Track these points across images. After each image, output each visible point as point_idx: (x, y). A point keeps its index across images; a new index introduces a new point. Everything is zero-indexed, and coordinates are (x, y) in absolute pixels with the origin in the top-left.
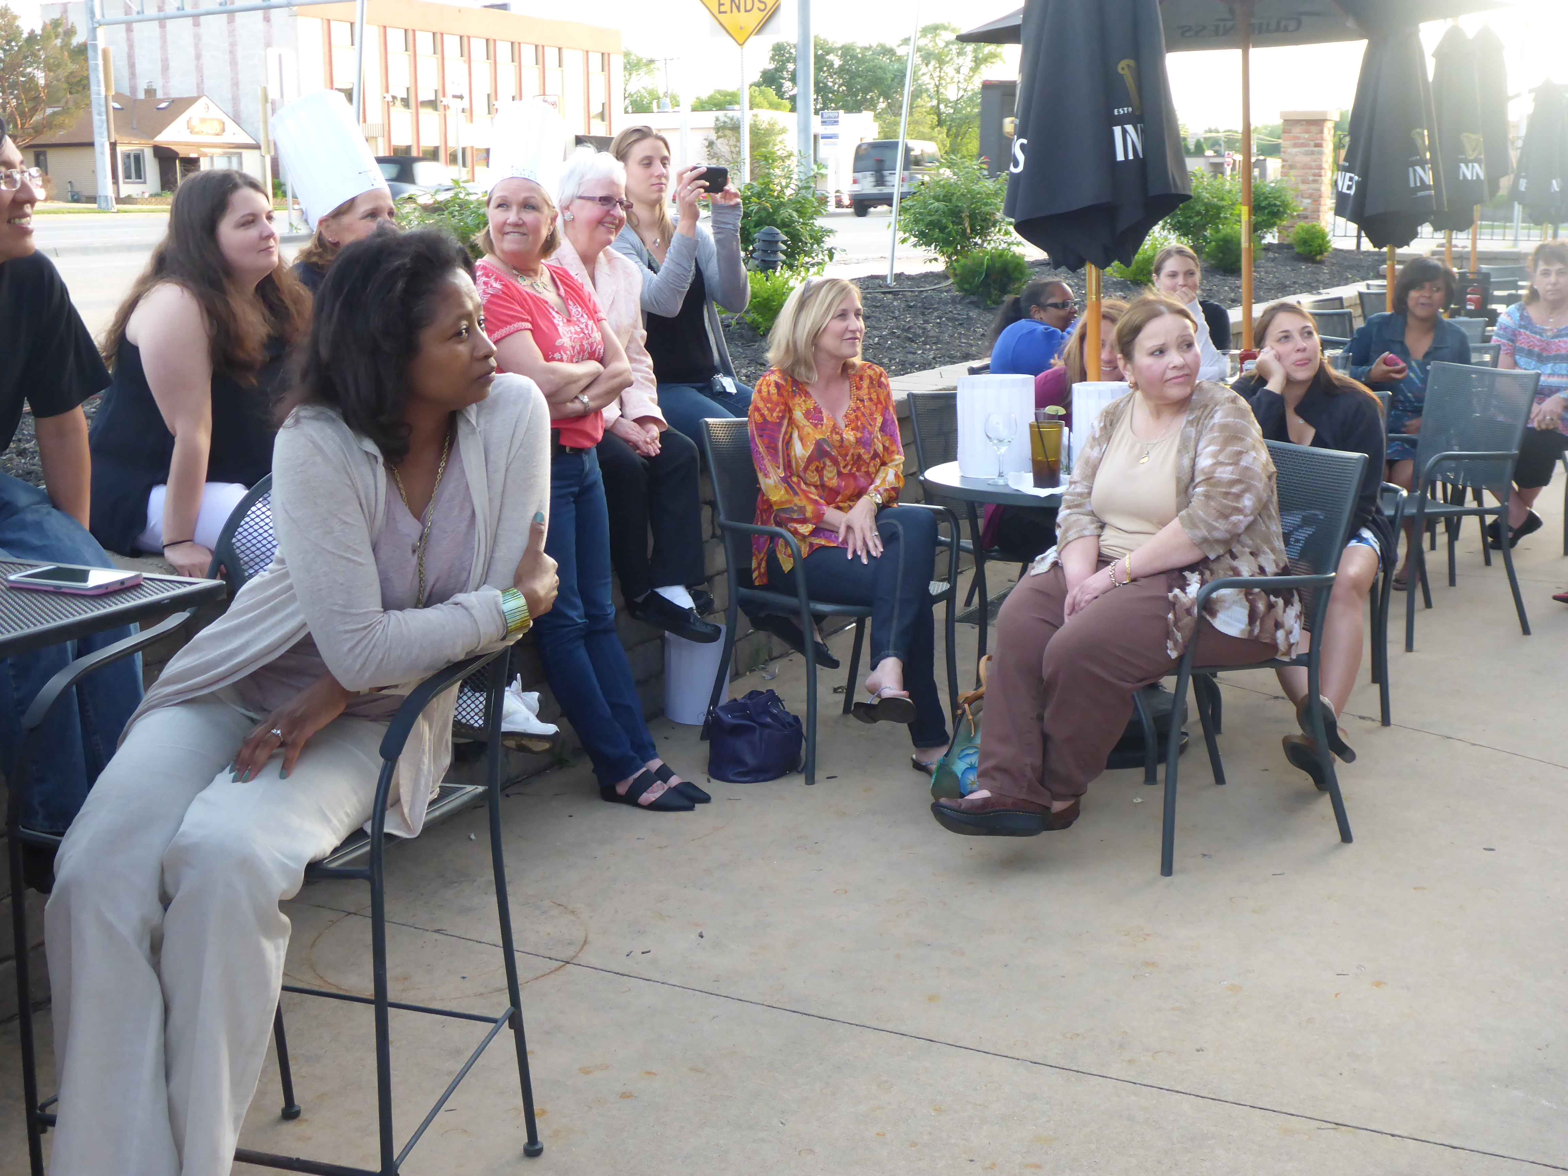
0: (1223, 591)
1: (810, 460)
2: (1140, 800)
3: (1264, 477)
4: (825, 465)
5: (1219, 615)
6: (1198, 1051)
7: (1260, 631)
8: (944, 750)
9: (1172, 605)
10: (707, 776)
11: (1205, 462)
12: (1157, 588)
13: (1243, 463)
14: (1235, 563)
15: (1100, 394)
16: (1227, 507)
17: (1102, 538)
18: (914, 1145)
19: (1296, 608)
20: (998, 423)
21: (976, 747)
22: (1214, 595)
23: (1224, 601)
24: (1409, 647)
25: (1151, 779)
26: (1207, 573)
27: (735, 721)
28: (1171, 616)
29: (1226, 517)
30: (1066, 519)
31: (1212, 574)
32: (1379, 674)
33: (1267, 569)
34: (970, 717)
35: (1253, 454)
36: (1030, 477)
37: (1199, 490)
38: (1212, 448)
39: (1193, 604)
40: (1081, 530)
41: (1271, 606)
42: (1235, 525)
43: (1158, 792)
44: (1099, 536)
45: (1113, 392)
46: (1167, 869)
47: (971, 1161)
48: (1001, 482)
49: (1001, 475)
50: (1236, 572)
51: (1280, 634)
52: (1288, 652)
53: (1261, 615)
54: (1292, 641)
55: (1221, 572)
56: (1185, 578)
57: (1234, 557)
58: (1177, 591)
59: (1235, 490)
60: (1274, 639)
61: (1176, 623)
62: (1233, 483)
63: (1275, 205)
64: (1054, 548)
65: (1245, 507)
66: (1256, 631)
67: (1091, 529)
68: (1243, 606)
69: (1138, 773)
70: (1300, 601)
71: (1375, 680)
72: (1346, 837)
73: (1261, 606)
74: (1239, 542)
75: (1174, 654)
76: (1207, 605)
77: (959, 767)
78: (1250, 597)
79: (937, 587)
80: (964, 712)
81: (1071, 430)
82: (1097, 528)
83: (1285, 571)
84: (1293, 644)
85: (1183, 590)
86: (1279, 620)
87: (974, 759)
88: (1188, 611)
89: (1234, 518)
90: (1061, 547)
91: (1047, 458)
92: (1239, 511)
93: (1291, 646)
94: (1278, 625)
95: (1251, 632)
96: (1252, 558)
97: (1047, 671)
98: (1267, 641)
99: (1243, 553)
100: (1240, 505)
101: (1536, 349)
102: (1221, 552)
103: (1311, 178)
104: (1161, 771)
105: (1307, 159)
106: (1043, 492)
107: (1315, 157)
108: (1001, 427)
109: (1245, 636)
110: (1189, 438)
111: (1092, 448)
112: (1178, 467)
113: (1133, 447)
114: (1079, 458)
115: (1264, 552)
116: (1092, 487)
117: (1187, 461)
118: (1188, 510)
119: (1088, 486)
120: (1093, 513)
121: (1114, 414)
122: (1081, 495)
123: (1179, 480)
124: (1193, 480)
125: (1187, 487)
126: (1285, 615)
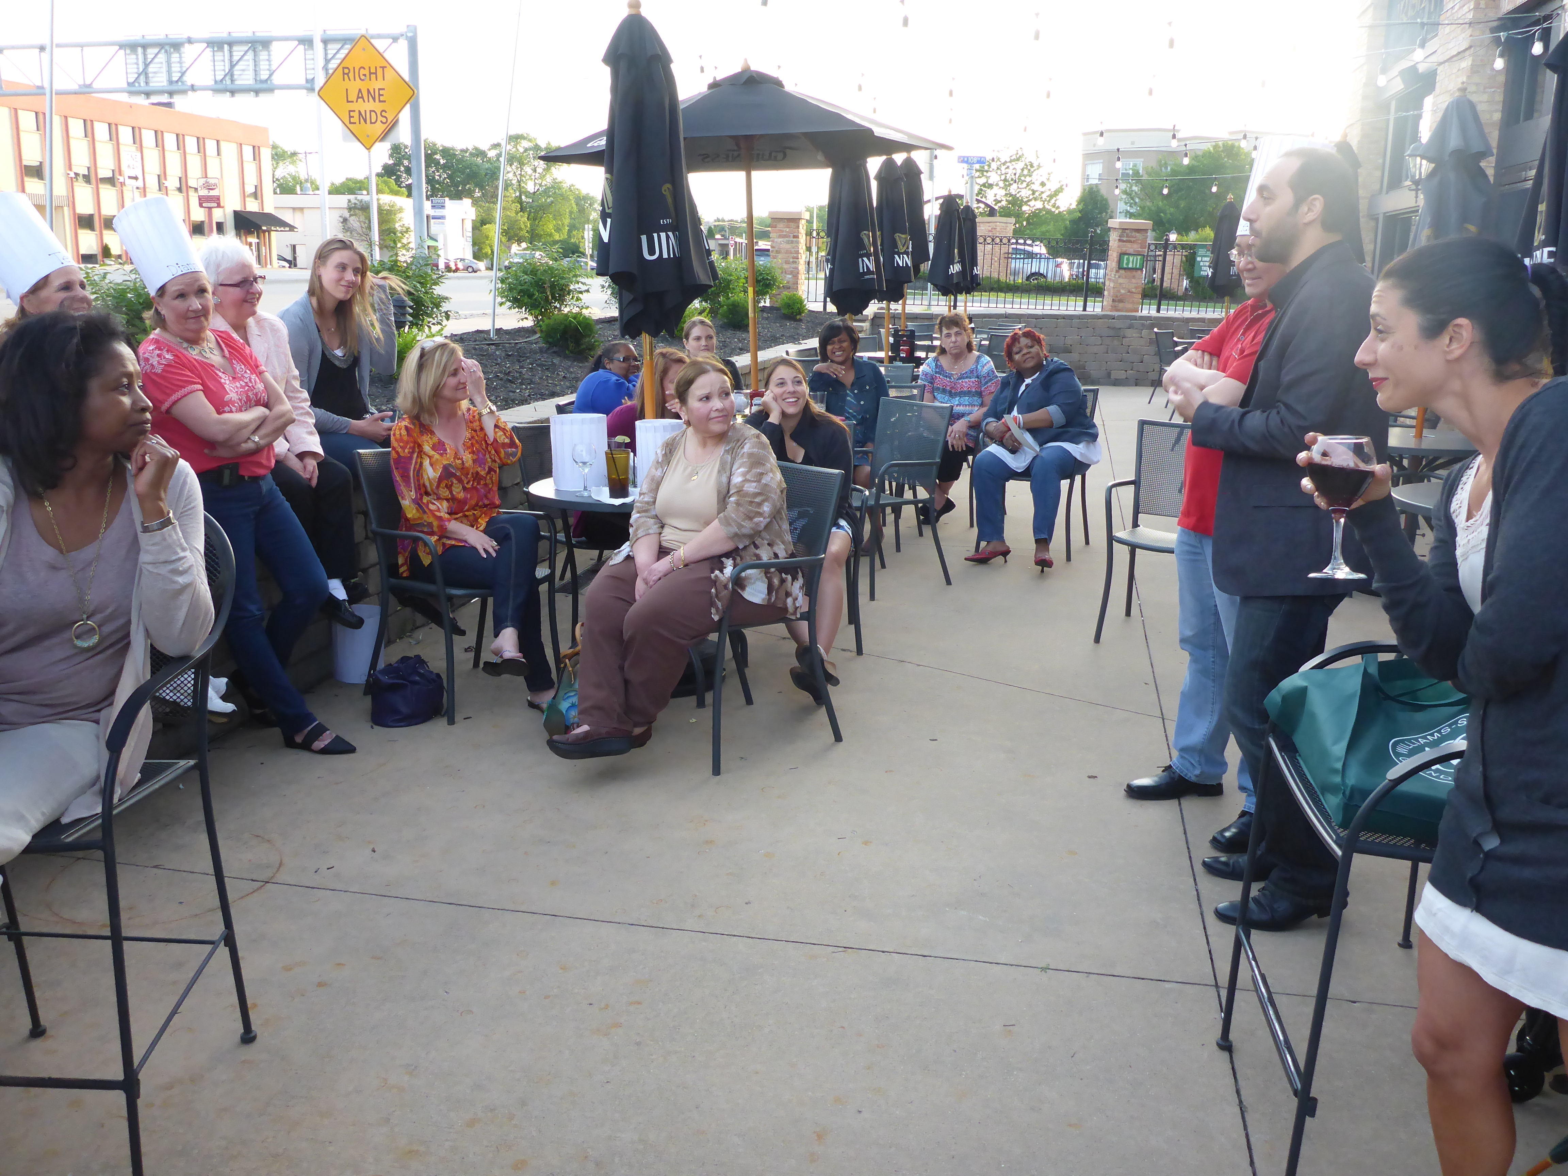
0: (749, 572)
1: (440, 480)
2: (694, 720)
3: (778, 490)
4: (452, 483)
5: (747, 589)
6: (746, 903)
7: (776, 599)
8: (551, 694)
9: (714, 583)
10: (371, 724)
11: (737, 480)
12: (702, 571)
13: (763, 481)
14: (757, 552)
15: (655, 429)
16: (751, 511)
17: (662, 535)
18: (547, 997)
19: (800, 582)
20: (582, 451)
21: (576, 691)
22: (743, 574)
23: (750, 579)
24: (872, 597)
25: (701, 704)
26: (738, 559)
27: (391, 681)
28: (713, 591)
29: (751, 519)
30: (636, 520)
31: (741, 559)
32: (854, 618)
33: (779, 555)
34: (570, 669)
35: (770, 473)
36: (606, 490)
37: (732, 499)
38: (742, 469)
39: (728, 582)
40: (648, 529)
42: (757, 524)
43: (707, 713)
44: (660, 533)
45: (665, 428)
46: (717, 770)
47: (591, 1004)
48: (586, 494)
49: (585, 489)
50: (758, 557)
51: (789, 601)
52: (795, 613)
53: (776, 587)
54: (797, 605)
55: (747, 557)
56: (722, 563)
57: (756, 547)
58: (717, 572)
59: (757, 500)
60: (785, 603)
61: (717, 596)
62: (756, 495)
63: (767, 279)
64: (628, 543)
65: (764, 512)
66: (773, 599)
67: (655, 529)
68: (763, 582)
69: (692, 700)
70: (803, 576)
71: (850, 623)
72: (838, 738)
73: (776, 581)
74: (760, 535)
75: (716, 618)
76: (739, 582)
77: (564, 706)
78: (768, 575)
79: (542, 572)
80: (566, 665)
81: (635, 455)
82: (658, 527)
83: (792, 555)
85: (722, 571)
86: (789, 590)
87: (575, 700)
88: (725, 587)
89: (756, 520)
90: (633, 542)
91: (619, 476)
92: (760, 515)
93: (796, 608)
94: (788, 594)
95: (770, 599)
96: (769, 547)
97: (626, 635)
98: (780, 605)
99: (763, 545)
100: (761, 511)
101: (948, 388)
102: (747, 543)
103: (791, 260)
104: (709, 697)
105: (788, 246)
106: (618, 502)
107: (794, 245)
108: (584, 453)
109: (765, 603)
110: (726, 462)
111: (656, 469)
112: (719, 483)
113: (685, 469)
114: (646, 477)
115: (777, 544)
116: (655, 498)
117: (724, 479)
118: (725, 513)
119: (653, 497)
120: (656, 517)
121: (672, 445)
122: (648, 503)
123: (719, 492)
124: (728, 492)
125: (725, 498)
126: (793, 587)
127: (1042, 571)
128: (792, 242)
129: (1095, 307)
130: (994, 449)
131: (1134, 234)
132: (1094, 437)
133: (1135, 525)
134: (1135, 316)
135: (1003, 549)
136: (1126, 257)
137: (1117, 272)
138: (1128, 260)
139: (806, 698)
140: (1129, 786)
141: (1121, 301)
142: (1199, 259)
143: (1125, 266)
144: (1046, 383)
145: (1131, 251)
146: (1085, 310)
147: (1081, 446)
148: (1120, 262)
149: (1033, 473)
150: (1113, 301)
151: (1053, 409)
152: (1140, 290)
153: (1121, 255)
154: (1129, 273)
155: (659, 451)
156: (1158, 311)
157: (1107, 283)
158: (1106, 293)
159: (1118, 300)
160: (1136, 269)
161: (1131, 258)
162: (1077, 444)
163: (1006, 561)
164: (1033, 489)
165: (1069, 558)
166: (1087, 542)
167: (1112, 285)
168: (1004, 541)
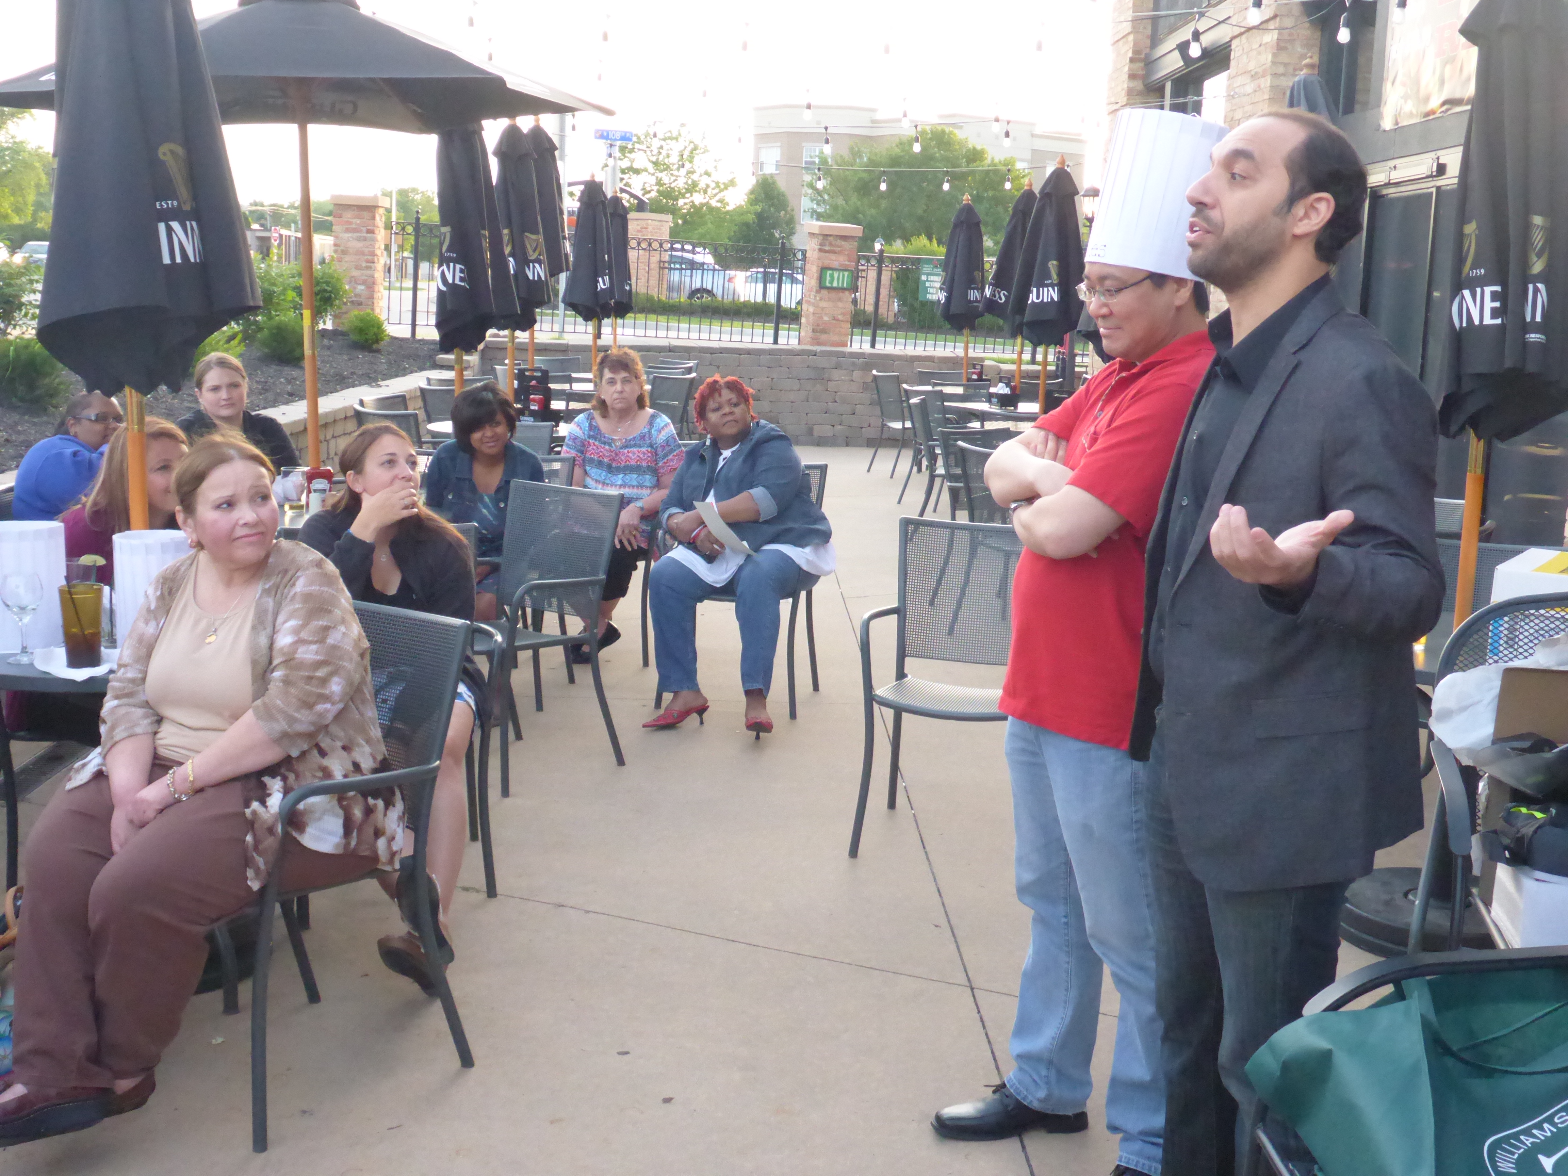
0: (311, 800)
2: (220, 1040)
3: (356, 656)
5: (309, 830)
7: (357, 844)
9: (251, 824)
11: (284, 640)
12: (230, 801)
13: (330, 641)
14: (326, 762)
15: (148, 549)
16: (310, 693)
17: (159, 736)
19: (399, 806)
20: (18, 587)
22: (301, 806)
23: (313, 812)
24: (505, 792)
25: (231, 1006)
26: (291, 777)
28: (249, 838)
29: (310, 706)
30: (113, 712)
31: (297, 777)
32: (480, 830)
33: (363, 767)
35: (343, 629)
36: (61, 653)
37: (277, 674)
38: (292, 623)
39: (276, 821)
40: (131, 727)
41: (369, 811)
42: (321, 715)
43: (243, 1023)
44: (156, 733)
45: (164, 547)
46: (260, 1142)
48: (25, 660)
49: (24, 650)
50: (327, 773)
51: (381, 843)
52: (391, 861)
53: (358, 823)
54: (395, 848)
55: (308, 774)
56: (263, 786)
57: (323, 753)
58: (255, 805)
59: (320, 673)
60: (374, 849)
61: (256, 848)
62: (318, 665)
64: (97, 751)
65: (333, 693)
66: (353, 843)
67: (144, 725)
68: (337, 816)
69: (216, 998)
70: (403, 799)
72: (467, 1060)
73: (358, 813)
74: (327, 733)
75: (255, 885)
76: (293, 819)
78: (344, 803)
82: (152, 723)
83: (384, 765)
84: (396, 852)
85: (263, 803)
86: (379, 825)
88: (271, 830)
89: (320, 707)
90: (106, 750)
91: (82, 630)
92: (325, 698)
93: (393, 853)
94: (378, 833)
95: (347, 844)
96: (345, 753)
97: (95, 920)
98: (366, 853)
99: (333, 748)
100: (326, 692)
101: (606, 460)
102: (305, 747)
103: (364, 264)
104: (245, 991)
105: (359, 245)
106: (81, 674)
107: (367, 243)
108: (22, 591)
109: (340, 851)
110: (266, 611)
111: (147, 622)
112: (253, 647)
113: (197, 622)
114: (130, 636)
115: (359, 745)
116: (146, 672)
117: (263, 641)
118: (266, 699)
119: (140, 671)
120: (147, 705)
121: (173, 580)
122: (133, 681)
123: (254, 663)
124: (270, 663)
125: (265, 672)
126: (386, 819)
127: (758, 737)
128: (365, 239)
129: (789, 339)
130: (680, 554)
131: (839, 242)
132: (825, 536)
133: (901, 675)
134: (842, 352)
135: (699, 703)
136: (829, 272)
137: (818, 292)
138: (832, 276)
139: (408, 986)
140: (938, 1118)
141: (824, 331)
142: (924, 278)
143: (828, 285)
144: (752, 456)
145: (836, 264)
146: (776, 341)
147: (808, 550)
148: (821, 279)
149: (739, 591)
150: (814, 331)
151: (758, 492)
152: (848, 317)
153: (823, 270)
154: (833, 295)
155: (151, 591)
156: (873, 345)
157: (805, 306)
158: (803, 320)
159: (819, 330)
160: (843, 289)
161: (836, 275)
162: (803, 546)
163: (702, 723)
164: (741, 616)
165: (793, 715)
166: (816, 687)
167: (811, 309)
168: (698, 691)
